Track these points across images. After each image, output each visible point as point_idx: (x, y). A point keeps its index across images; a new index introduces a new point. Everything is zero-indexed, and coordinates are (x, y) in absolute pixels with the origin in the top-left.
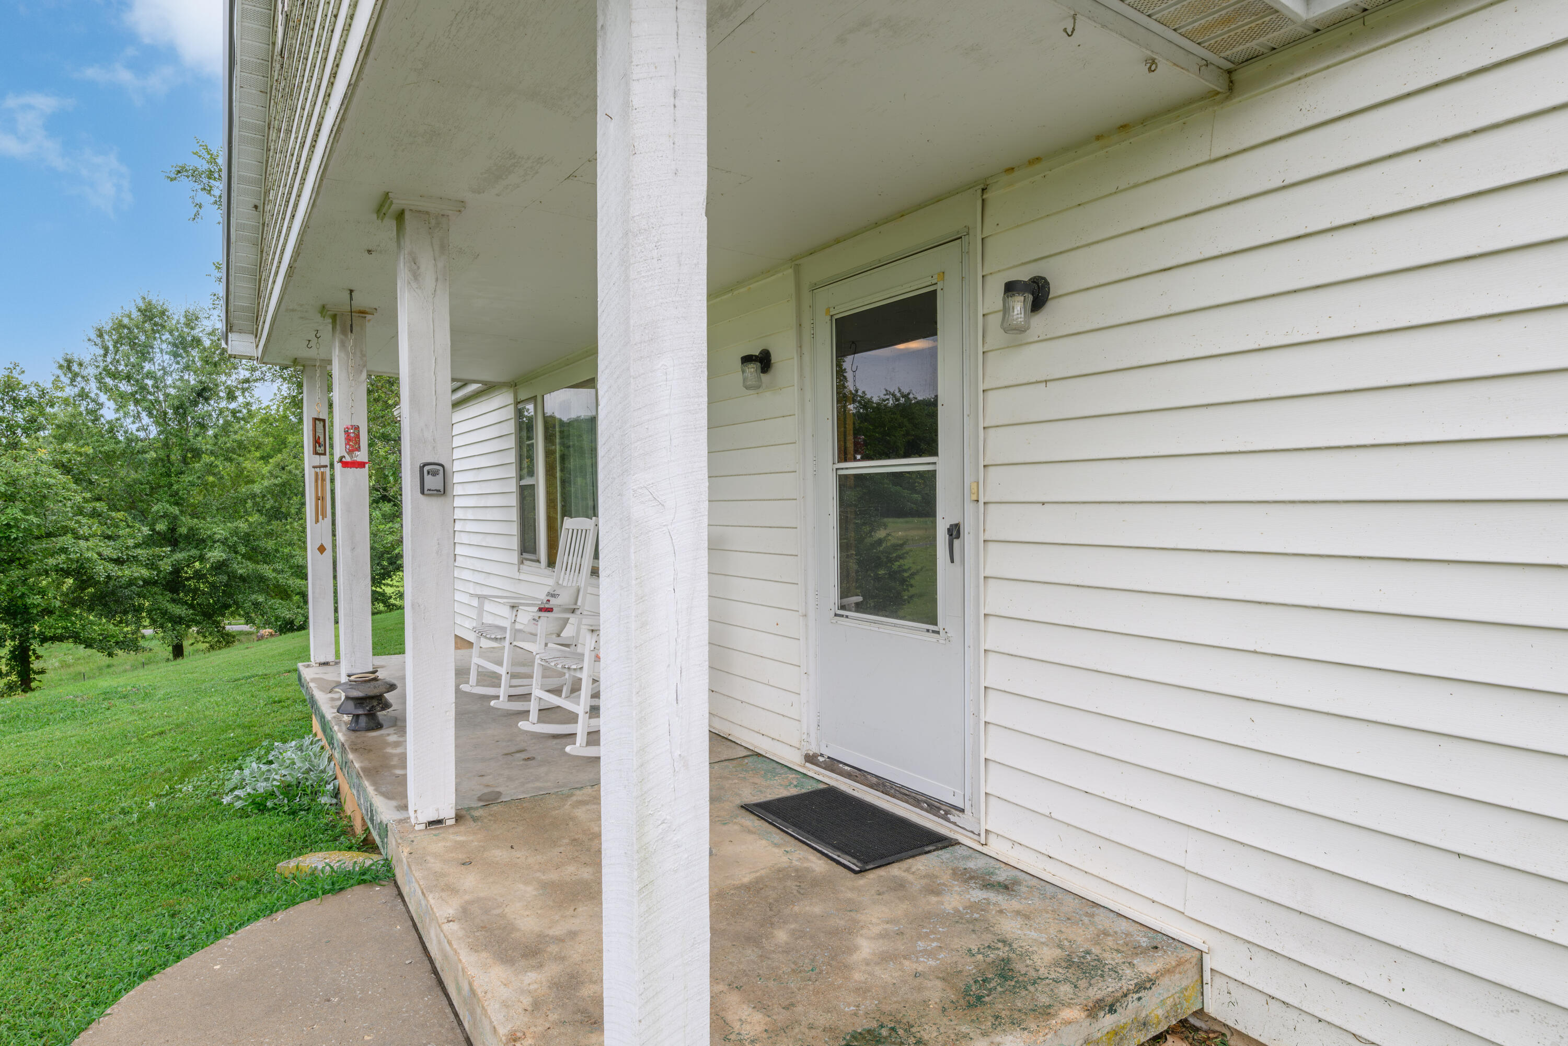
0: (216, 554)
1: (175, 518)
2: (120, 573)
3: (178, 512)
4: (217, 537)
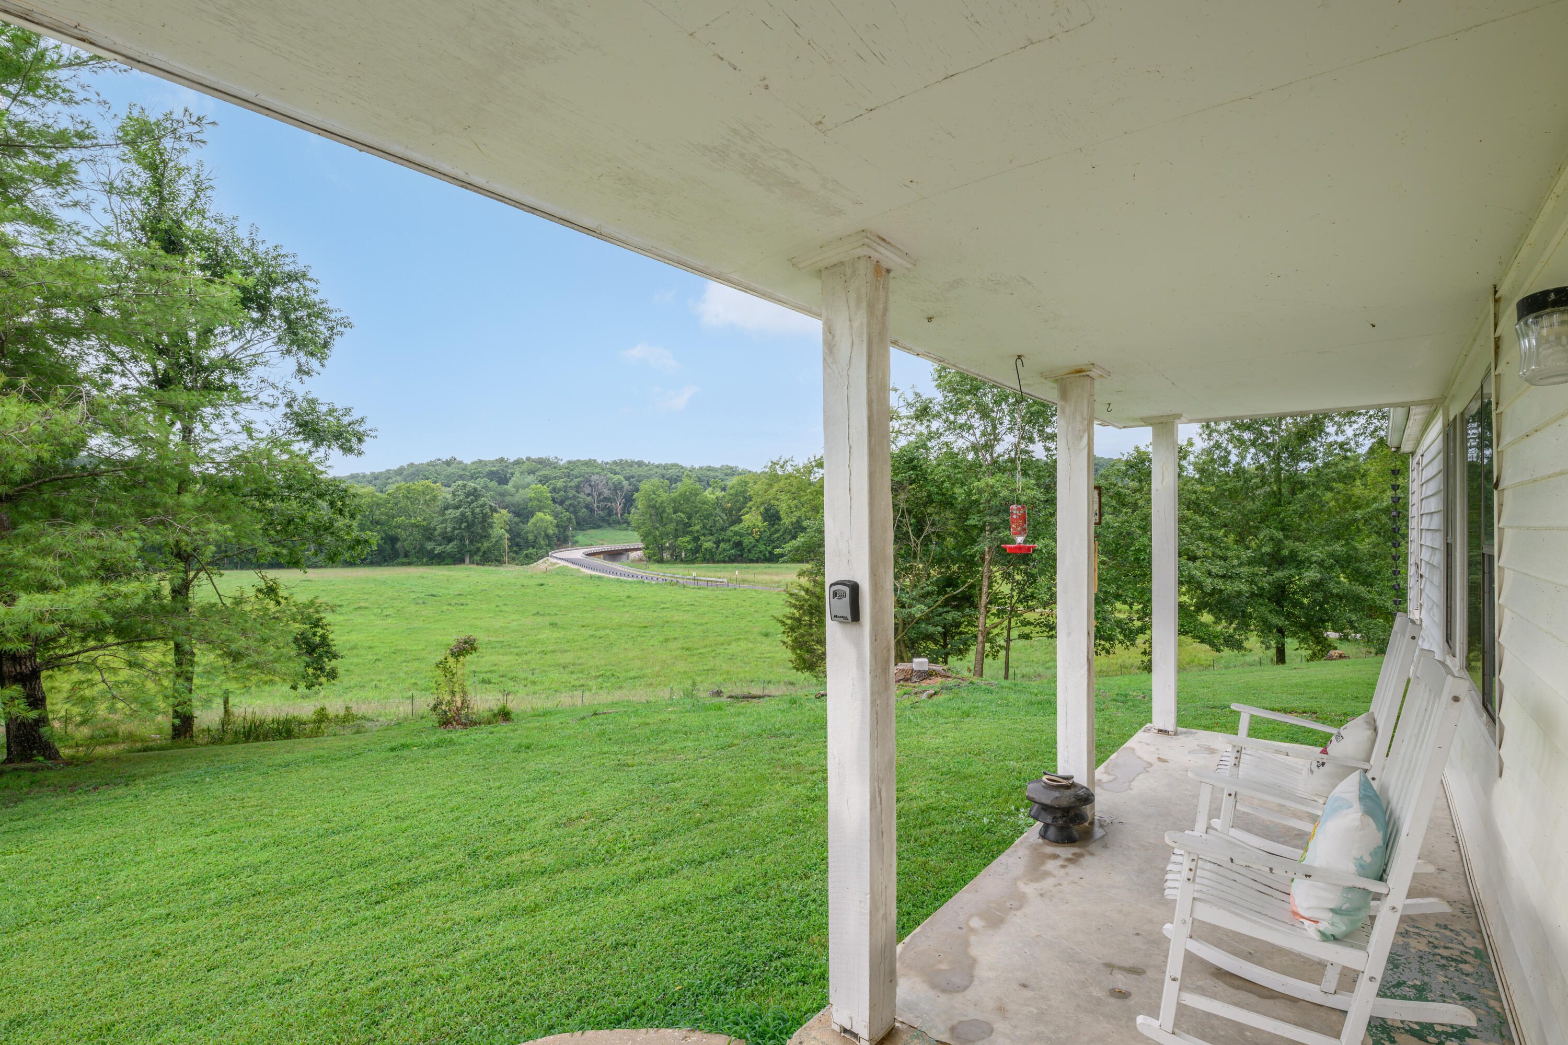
0: (1312, 574)
1: (1280, 541)
2: (1223, 587)
3: (1282, 537)
4: (1314, 559)
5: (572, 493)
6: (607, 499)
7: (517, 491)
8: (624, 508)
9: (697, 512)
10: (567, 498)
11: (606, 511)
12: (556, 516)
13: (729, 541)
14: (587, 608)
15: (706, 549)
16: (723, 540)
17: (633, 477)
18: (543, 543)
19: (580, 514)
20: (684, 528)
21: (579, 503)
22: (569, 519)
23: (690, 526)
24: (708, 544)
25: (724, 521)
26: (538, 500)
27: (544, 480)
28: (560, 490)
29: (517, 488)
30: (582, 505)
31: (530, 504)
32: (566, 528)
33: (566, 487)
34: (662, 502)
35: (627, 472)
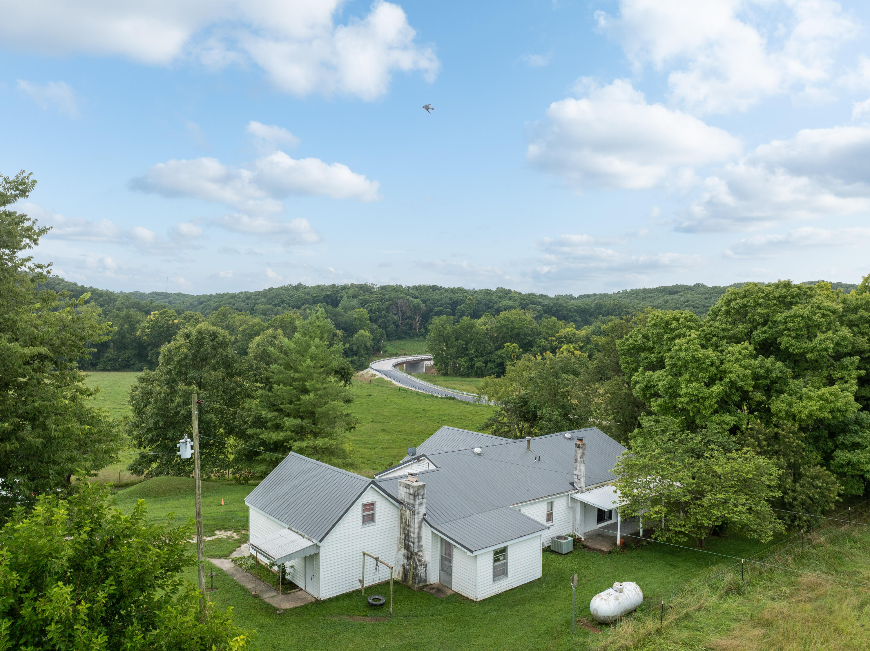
5: (384, 313)
6: (409, 318)
7: (345, 312)
8: (421, 324)
9: (472, 340)
10: (380, 317)
11: (408, 327)
12: (372, 332)
13: (495, 362)
14: (400, 418)
15: (478, 368)
16: (490, 361)
17: (428, 300)
18: (363, 352)
19: (389, 329)
20: (463, 352)
21: (388, 320)
22: (382, 335)
23: (467, 350)
24: (479, 364)
25: (491, 347)
26: (360, 320)
27: (363, 304)
28: (375, 311)
29: (345, 309)
30: (391, 322)
31: (354, 323)
32: (379, 341)
33: (379, 308)
34: (448, 333)
35: (424, 296)
